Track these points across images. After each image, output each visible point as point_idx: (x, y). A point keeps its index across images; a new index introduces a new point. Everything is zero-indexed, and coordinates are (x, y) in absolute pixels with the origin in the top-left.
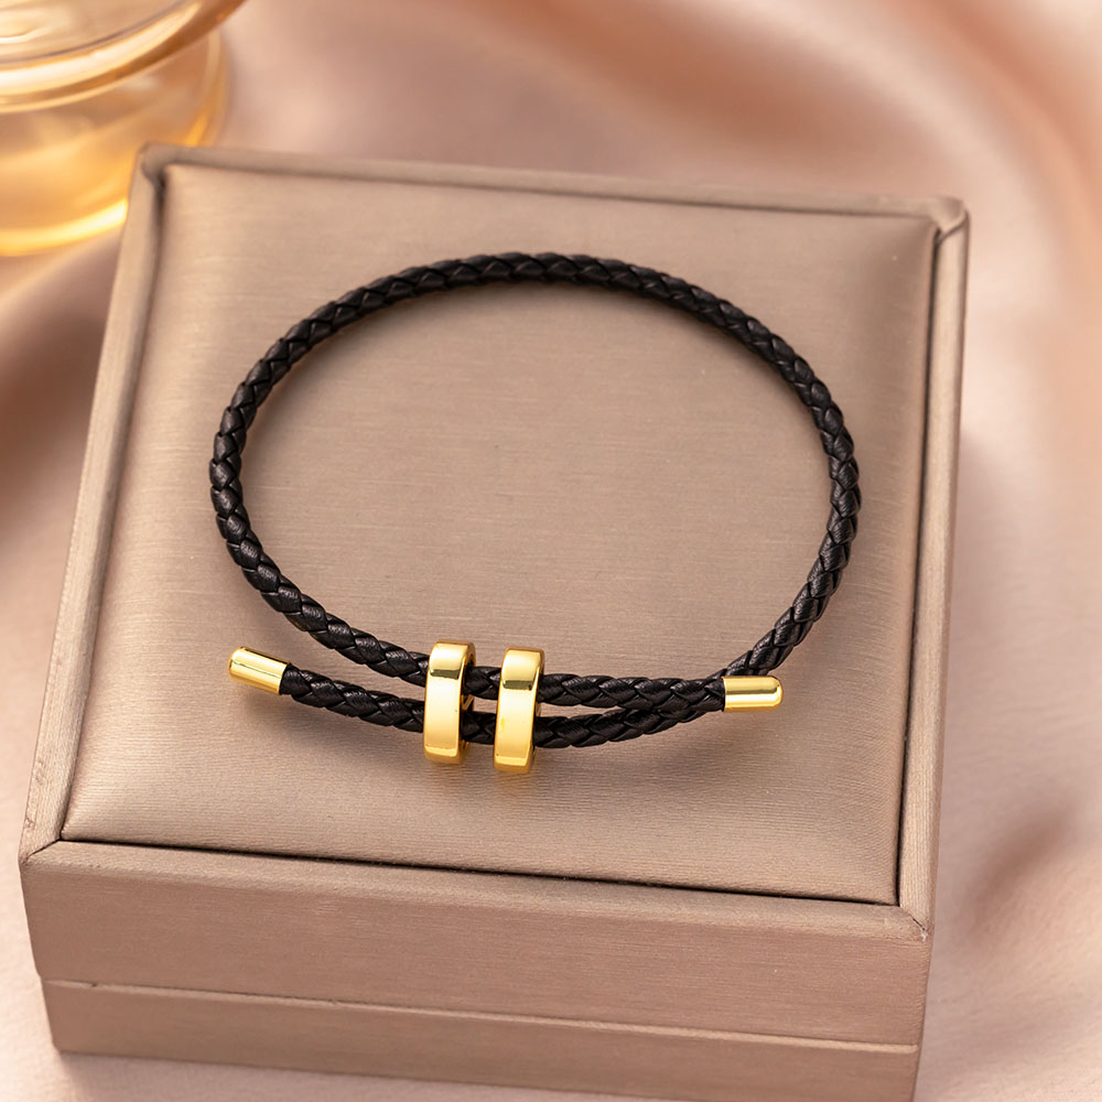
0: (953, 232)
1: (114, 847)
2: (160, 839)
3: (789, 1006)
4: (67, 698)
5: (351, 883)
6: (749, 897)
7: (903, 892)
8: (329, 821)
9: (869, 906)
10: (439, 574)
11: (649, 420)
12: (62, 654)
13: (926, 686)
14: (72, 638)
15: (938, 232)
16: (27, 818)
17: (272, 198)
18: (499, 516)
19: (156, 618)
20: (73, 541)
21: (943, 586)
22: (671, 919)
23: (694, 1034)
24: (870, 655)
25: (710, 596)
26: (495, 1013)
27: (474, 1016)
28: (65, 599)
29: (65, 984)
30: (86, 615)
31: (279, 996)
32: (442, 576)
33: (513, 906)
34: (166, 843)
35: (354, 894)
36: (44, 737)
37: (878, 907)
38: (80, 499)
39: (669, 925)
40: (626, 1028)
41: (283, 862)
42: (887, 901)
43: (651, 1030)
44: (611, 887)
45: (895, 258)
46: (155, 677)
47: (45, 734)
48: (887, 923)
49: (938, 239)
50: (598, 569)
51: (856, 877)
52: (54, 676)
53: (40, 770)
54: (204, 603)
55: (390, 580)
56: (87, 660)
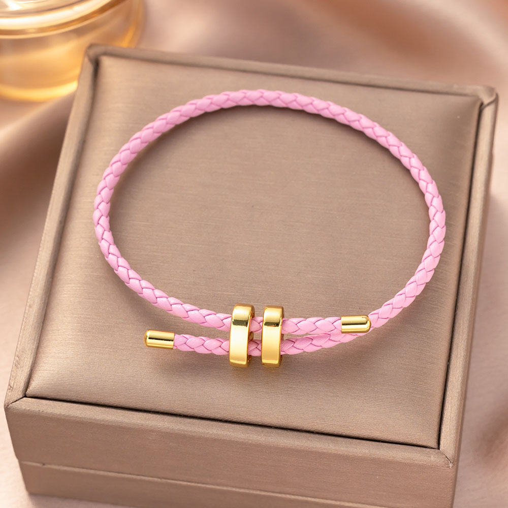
0: (489, 104)
1: (51, 401)
2: (74, 399)
4: (33, 324)
5: (167, 425)
6: (364, 442)
7: (442, 442)
8: (157, 394)
9: (424, 449)
10: (220, 270)
11: (330, 196)
12: (32, 302)
13: (460, 337)
14: (37, 294)
15: (482, 104)
16: (9, 385)
17: (150, 75)
18: (251, 242)
19: (79, 287)
20: (41, 245)
22: (325, 451)
23: (338, 503)
24: (432, 321)
25: (354, 287)
28: (35, 275)
29: (29, 463)
30: (45, 283)
31: (134, 474)
32: (221, 271)
33: (246, 441)
34: (77, 401)
35: (168, 431)
36: (20, 344)
37: (428, 450)
38: (46, 224)
39: (323, 453)
40: (304, 498)
41: (135, 413)
42: (433, 446)
43: (317, 500)
44: (296, 433)
45: (458, 117)
46: (75, 317)
47: (21, 342)
48: (432, 458)
49: (482, 107)
50: (299, 271)
51: (418, 434)
52: (27, 314)
53: (17, 361)
54: (103, 280)
55: (195, 272)
56: (44, 306)
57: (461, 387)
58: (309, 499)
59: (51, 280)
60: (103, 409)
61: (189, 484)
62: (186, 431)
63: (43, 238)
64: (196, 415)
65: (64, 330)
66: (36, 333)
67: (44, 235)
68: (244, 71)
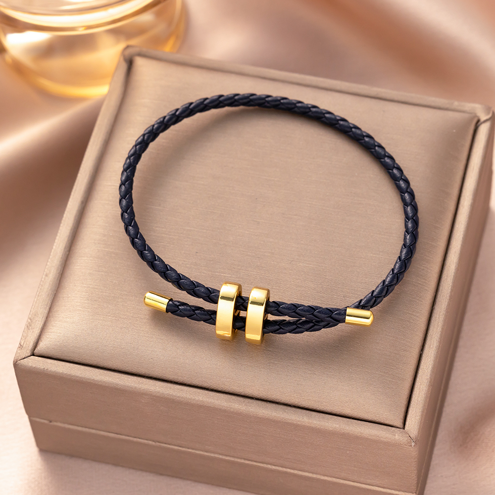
0: (485, 121)
1: (55, 361)
2: (76, 360)
3: (355, 469)
4: (47, 291)
5: (158, 390)
6: (336, 417)
7: (407, 423)
8: (151, 360)
9: (390, 428)
10: (220, 254)
11: (328, 194)
12: (48, 272)
13: (435, 330)
14: (54, 265)
15: (478, 121)
16: (20, 344)
18: (252, 230)
19: (91, 260)
21: (451, 284)
22: (299, 423)
23: (314, 476)
24: (409, 312)
25: (341, 277)
26: (226, 456)
27: (217, 456)
28: (54, 247)
29: (38, 420)
30: (62, 256)
31: (131, 436)
32: (221, 255)
33: (229, 409)
34: (79, 362)
35: (158, 395)
36: (34, 309)
37: (393, 429)
38: (69, 203)
39: (298, 425)
40: (284, 470)
41: (129, 376)
42: (399, 427)
43: (296, 472)
44: (274, 405)
45: (454, 131)
46: (85, 287)
47: (35, 306)
48: (397, 436)
49: (478, 124)
50: (292, 260)
51: (386, 413)
53: (29, 323)
54: (113, 255)
55: (198, 254)
56: (59, 276)
57: (431, 374)
58: (289, 470)
59: (67, 253)
60: (102, 371)
61: (180, 448)
62: (174, 396)
63: (65, 215)
65: (73, 298)
66: (49, 299)
67: (66, 212)
68: (263, 78)
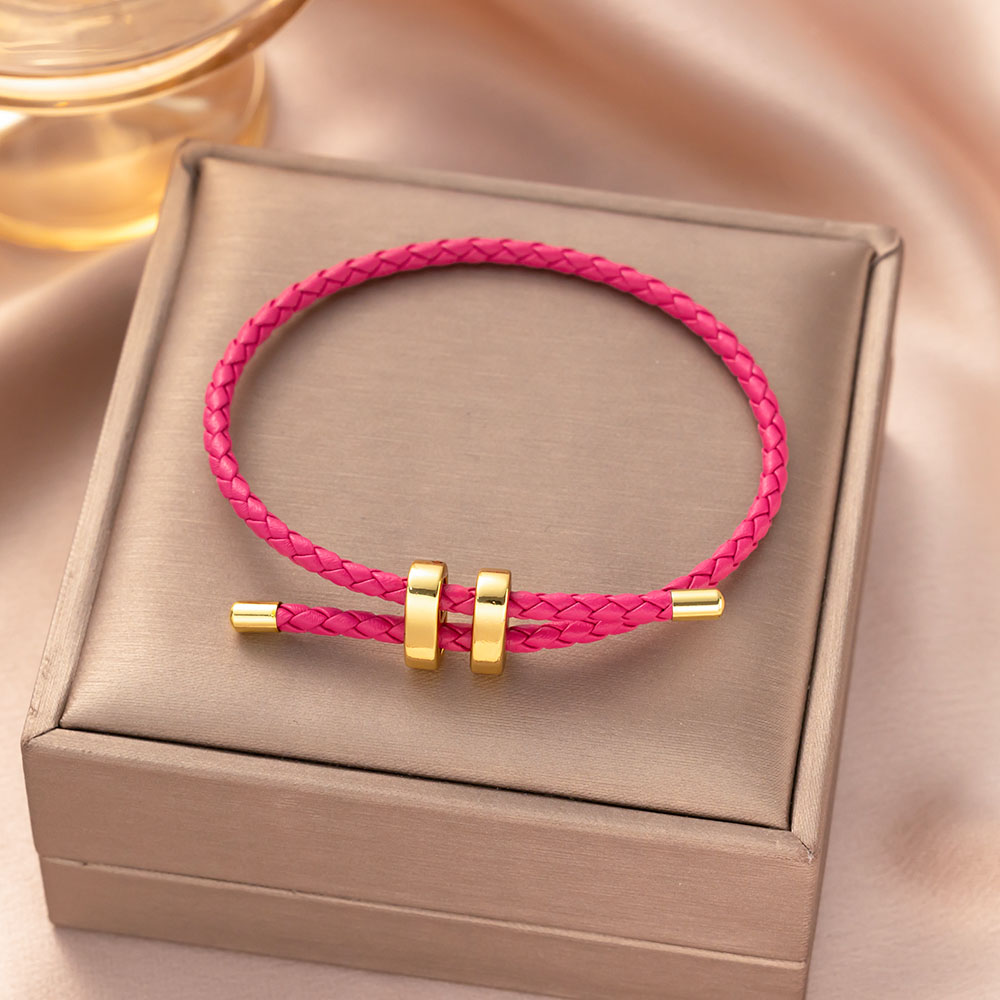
0: (887, 255)
1: (105, 736)
2: (146, 732)
3: (691, 919)
4: (75, 606)
5: (310, 780)
7: (795, 819)
8: (294, 724)
9: (764, 829)
10: (408, 519)
11: (605, 399)
12: (74, 569)
13: (831, 643)
14: (84, 556)
15: (874, 255)
16: (31, 707)
17: (290, 192)
18: (465, 473)
19: (160, 541)
21: (853, 558)
22: (588, 830)
23: (608, 940)
24: (782, 612)
25: (645, 553)
26: (435, 910)
28: (81, 522)
29: (59, 861)
30: (98, 537)
31: (245, 884)
33: (450, 809)
34: (150, 736)
35: (311, 790)
36: (52, 639)
37: (770, 831)
38: (102, 438)
39: (586, 835)
40: (548, 931)
41: (250, 758)
42: (780, 826)
43: (571, 934)
44: (537, 799)
45: (833, 274)
46: (152, 592)
47: (54, 635)
48: (779, 846)
49: (874, 261)
50: (548, 524)
51: (754, 802)
52: (66, 588)
54: (202, 531)
55: (365, 521)
56: (95, 576)
57: (831, 727)
58: (557, 932)
59: (108, 532)
61: (343, 901)
62: (343, 791)
63: (96, 462)
64: (361, 763)
65: (131, 614)
66: (80, 621)
67: (97, 456)
68: (458, 190)
